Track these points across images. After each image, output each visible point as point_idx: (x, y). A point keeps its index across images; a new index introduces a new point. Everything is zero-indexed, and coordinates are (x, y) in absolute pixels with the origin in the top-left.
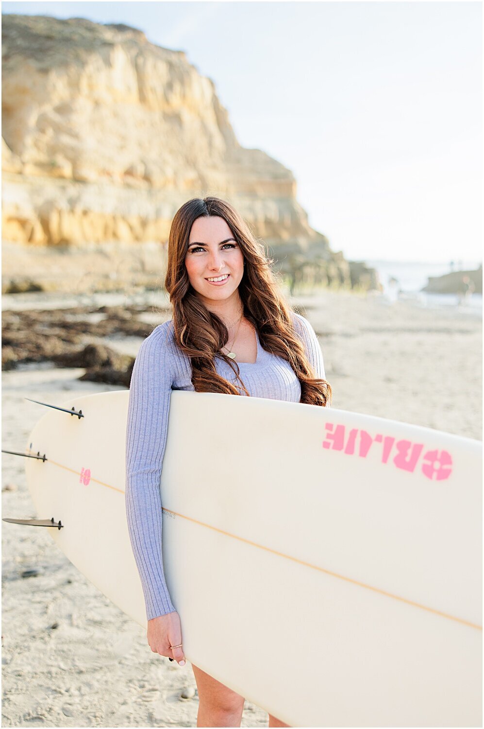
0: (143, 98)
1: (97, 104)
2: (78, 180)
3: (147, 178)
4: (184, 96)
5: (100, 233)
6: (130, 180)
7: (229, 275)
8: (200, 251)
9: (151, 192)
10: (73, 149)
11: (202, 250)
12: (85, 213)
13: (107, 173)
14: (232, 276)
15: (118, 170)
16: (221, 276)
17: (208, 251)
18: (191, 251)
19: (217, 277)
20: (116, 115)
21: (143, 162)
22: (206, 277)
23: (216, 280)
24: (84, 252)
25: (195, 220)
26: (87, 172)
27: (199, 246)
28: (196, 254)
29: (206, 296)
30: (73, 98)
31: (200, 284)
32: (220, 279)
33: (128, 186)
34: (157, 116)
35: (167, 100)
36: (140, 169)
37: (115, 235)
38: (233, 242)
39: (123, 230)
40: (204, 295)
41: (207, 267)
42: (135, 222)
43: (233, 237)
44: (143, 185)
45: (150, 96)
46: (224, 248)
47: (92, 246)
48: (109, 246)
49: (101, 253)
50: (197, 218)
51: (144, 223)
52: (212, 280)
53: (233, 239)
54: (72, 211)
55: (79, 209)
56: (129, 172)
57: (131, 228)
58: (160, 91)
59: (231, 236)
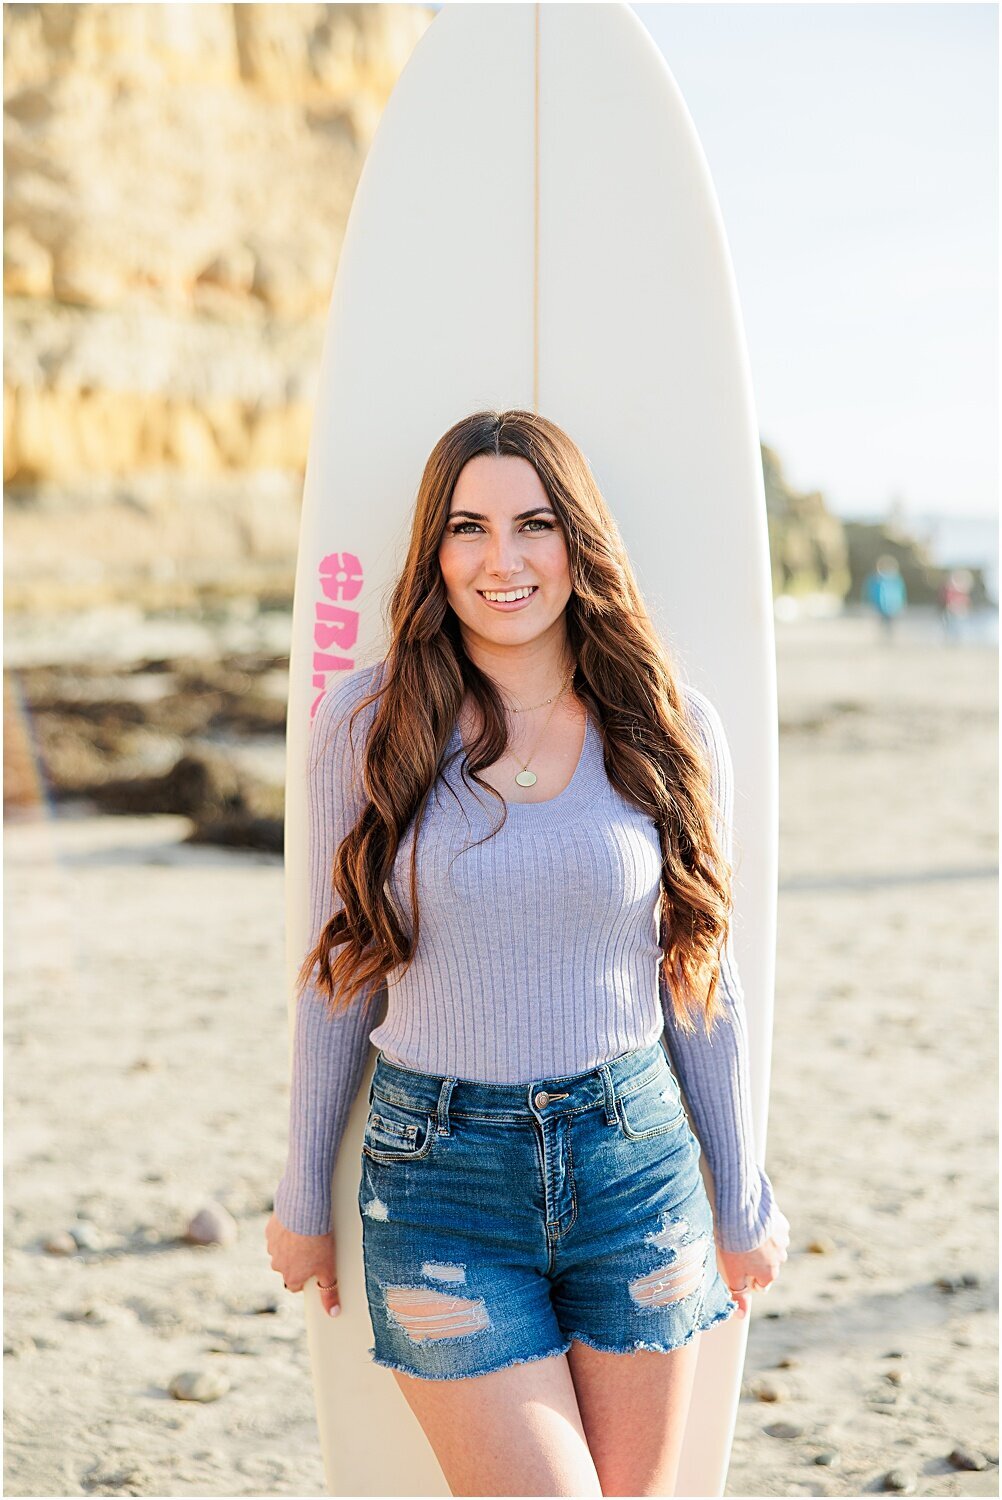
0: (247, 71)
1: (122, 91)
2: (67, 300)
3: (259, 290)
4: (362, 62)
5: (125, 447)
6: (212, 297)
7: (535, 588)
8: (474, 531)
9: (270, 332)
10: (53, 216)
11: (477, 529)
12: (86, 392)
13: (146, 279)
14: (543, 593)
15: (178, 269)
16: (514, 589)
17: (490, 532)
18: (453, 529)
19: (505, 592)
20: (173, 119)
21: (250, 244)
22: (481, 588)
23: (501, 597)
24: (81, 504)
25: (467, 461)
26: (94, 277)
27: (469, 520)
28: (462, 537)
29: (482, 634)
30: (54, 78)
31: (467, 606)
32: (511, 596)
33: (205, 314)
34: (288, 119)
35: (315, 74)
36: (241, 268)
37: (168, 452)
38: (548, 517)
39: (192, 441)
40: (477, 630)
41: (481, 567)
42: (225, 415)
43: (549, 506)
44: (247, 312)
45: (269, 65)
46: (527, 527)
47: (103, 486)
48: (151, 486)
49: (130, 503)
50: (472, 456)
51: (250, 418)
52: (493, 597)
53: (547, 511)
54: (50, 385)
55: (70, 381)
56: (210, 276)
57: (215, 435)
58: (296, 47)
59: (544, 503)
